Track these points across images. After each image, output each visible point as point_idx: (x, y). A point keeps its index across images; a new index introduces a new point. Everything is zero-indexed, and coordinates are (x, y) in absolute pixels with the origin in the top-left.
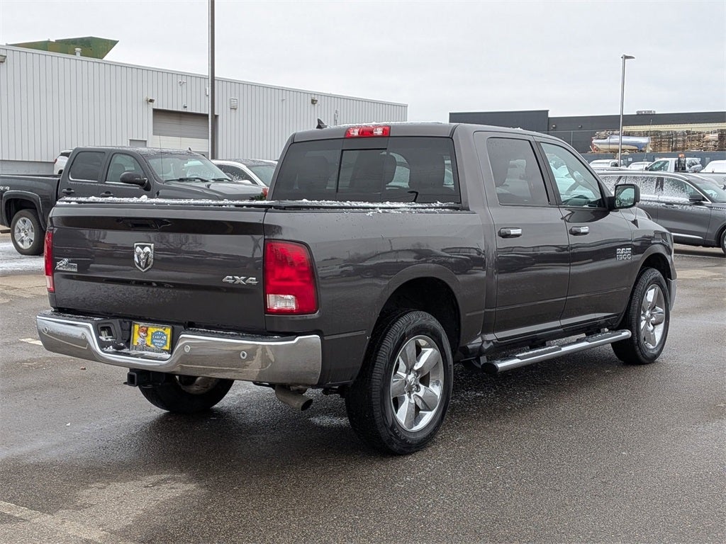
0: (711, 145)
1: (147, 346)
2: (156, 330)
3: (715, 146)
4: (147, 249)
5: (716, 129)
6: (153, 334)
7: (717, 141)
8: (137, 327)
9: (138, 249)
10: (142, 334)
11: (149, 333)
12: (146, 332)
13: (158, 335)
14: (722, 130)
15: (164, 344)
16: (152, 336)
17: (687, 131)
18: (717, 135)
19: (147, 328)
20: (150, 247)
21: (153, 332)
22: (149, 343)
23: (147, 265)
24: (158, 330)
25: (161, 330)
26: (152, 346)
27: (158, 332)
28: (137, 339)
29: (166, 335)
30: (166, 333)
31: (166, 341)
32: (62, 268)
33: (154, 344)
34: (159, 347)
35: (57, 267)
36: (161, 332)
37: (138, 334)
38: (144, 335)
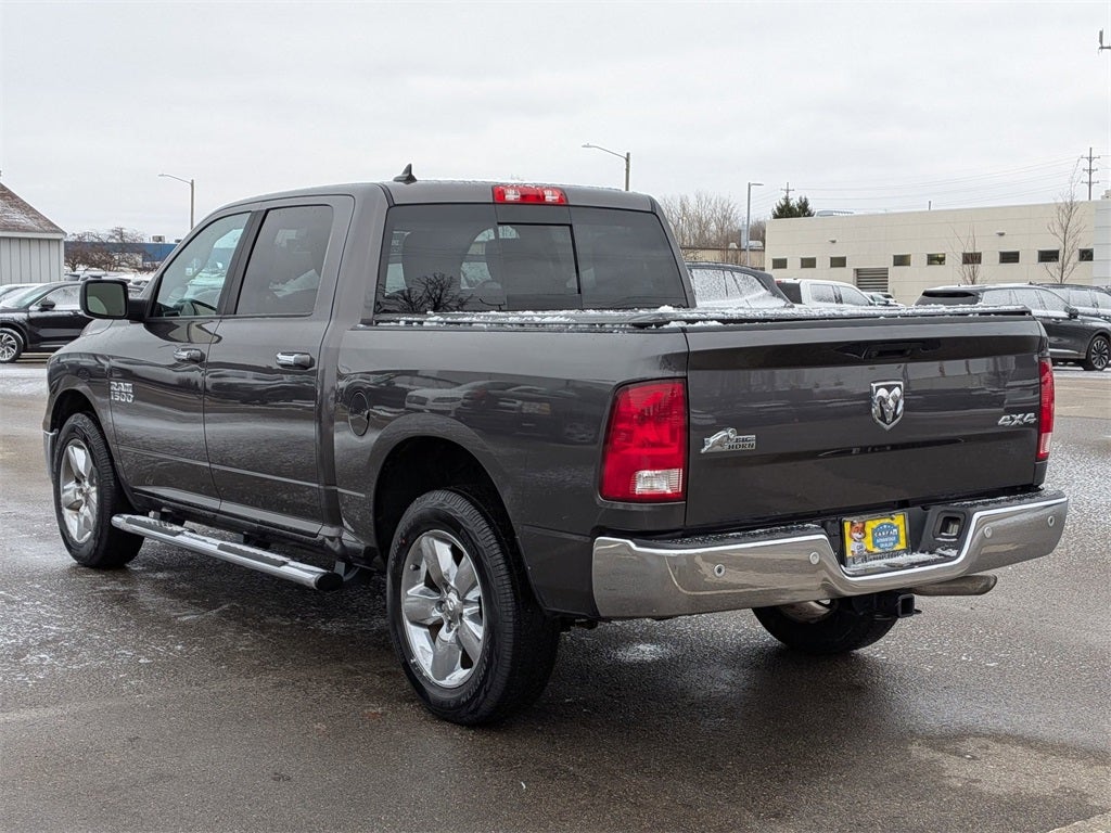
1: (868, 552)
2: (878, 522)
6: (874, 531)
8: (847, 526)
9: (883, 392)
10: (856, 535)
11: (868, 530)
12: (863, 530)
13: (884, 530)
15: (895, 543)
16: (873, 535)
19: (864, 523)
21: (875, 526)
22: (870, 547)
23: (895, 416)
24: (882, 521)
25: (887, 521)
26: (876, 550)
27: (882, 525)
29: (898, 527)
30: (896, 524)
31: (898, 537)
32: (718, 448)
33: (878, 545)
34: (887, 550)
35: (707, 447)
36: (887, 524)
37: (851, 537)
38: (860, 536)
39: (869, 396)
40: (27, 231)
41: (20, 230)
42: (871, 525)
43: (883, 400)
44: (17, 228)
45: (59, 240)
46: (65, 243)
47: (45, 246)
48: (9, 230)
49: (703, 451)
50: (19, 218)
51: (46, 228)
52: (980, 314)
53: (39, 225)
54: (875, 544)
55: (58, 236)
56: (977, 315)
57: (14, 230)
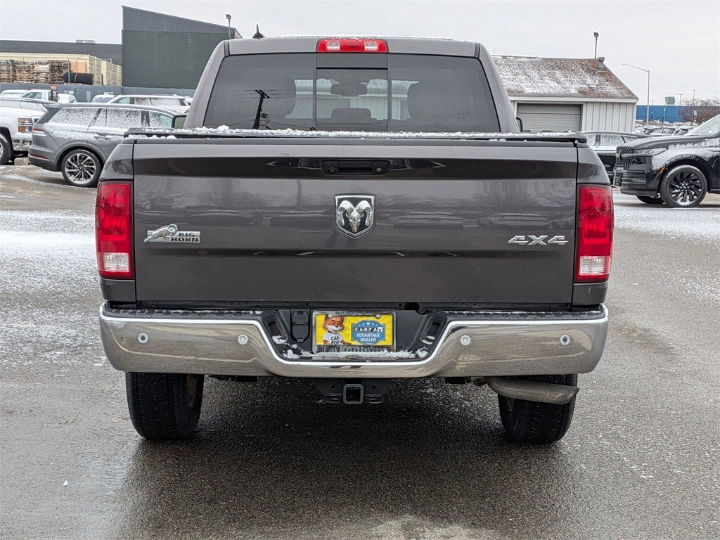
0: (42, 77)
1: (345, 343)
2: (360, 319)
3: (47, 78)
4: (364, 205)
5: (46, 60)
6: (354, 326)
7: (48, 73)
9: (346, 205)
10: (332, 327)
11: (347, 325)
12: (341, 323)
14: (52, 62)
17: (11, 61)
18: (48, 66)
19: (343, 318)
20: (369, 201)
21: (356, 322)
23: (362, 227)
24: (365, 318)
25: (371, 319)
26: (355, 343)
27: (365, 322)
28: (322, 335)
29: (383, 326)
30: (381, 323)
32: (161, 239)
33: (358, 339)
34: (369, 344)
35: (149, 237)
36: (371, 322)
37: (325, 328)
38: (336, 329)
39: (332, 209)
40: (612, 97)
41: (607, 97)
42: (350, 321)
43: (345, 212)
44: (606, 96)
45: (633, 104)
46: (638, 106)
47: (623, 108)
48: (600, 97)
49: (146, 240)
50: (610, 89)
51: (625, 95)
52: (507, 139)
53: (622, 94)
54: (354, 337)
55: (633, 101)
56: (504, 140)
57: (603, 97)
